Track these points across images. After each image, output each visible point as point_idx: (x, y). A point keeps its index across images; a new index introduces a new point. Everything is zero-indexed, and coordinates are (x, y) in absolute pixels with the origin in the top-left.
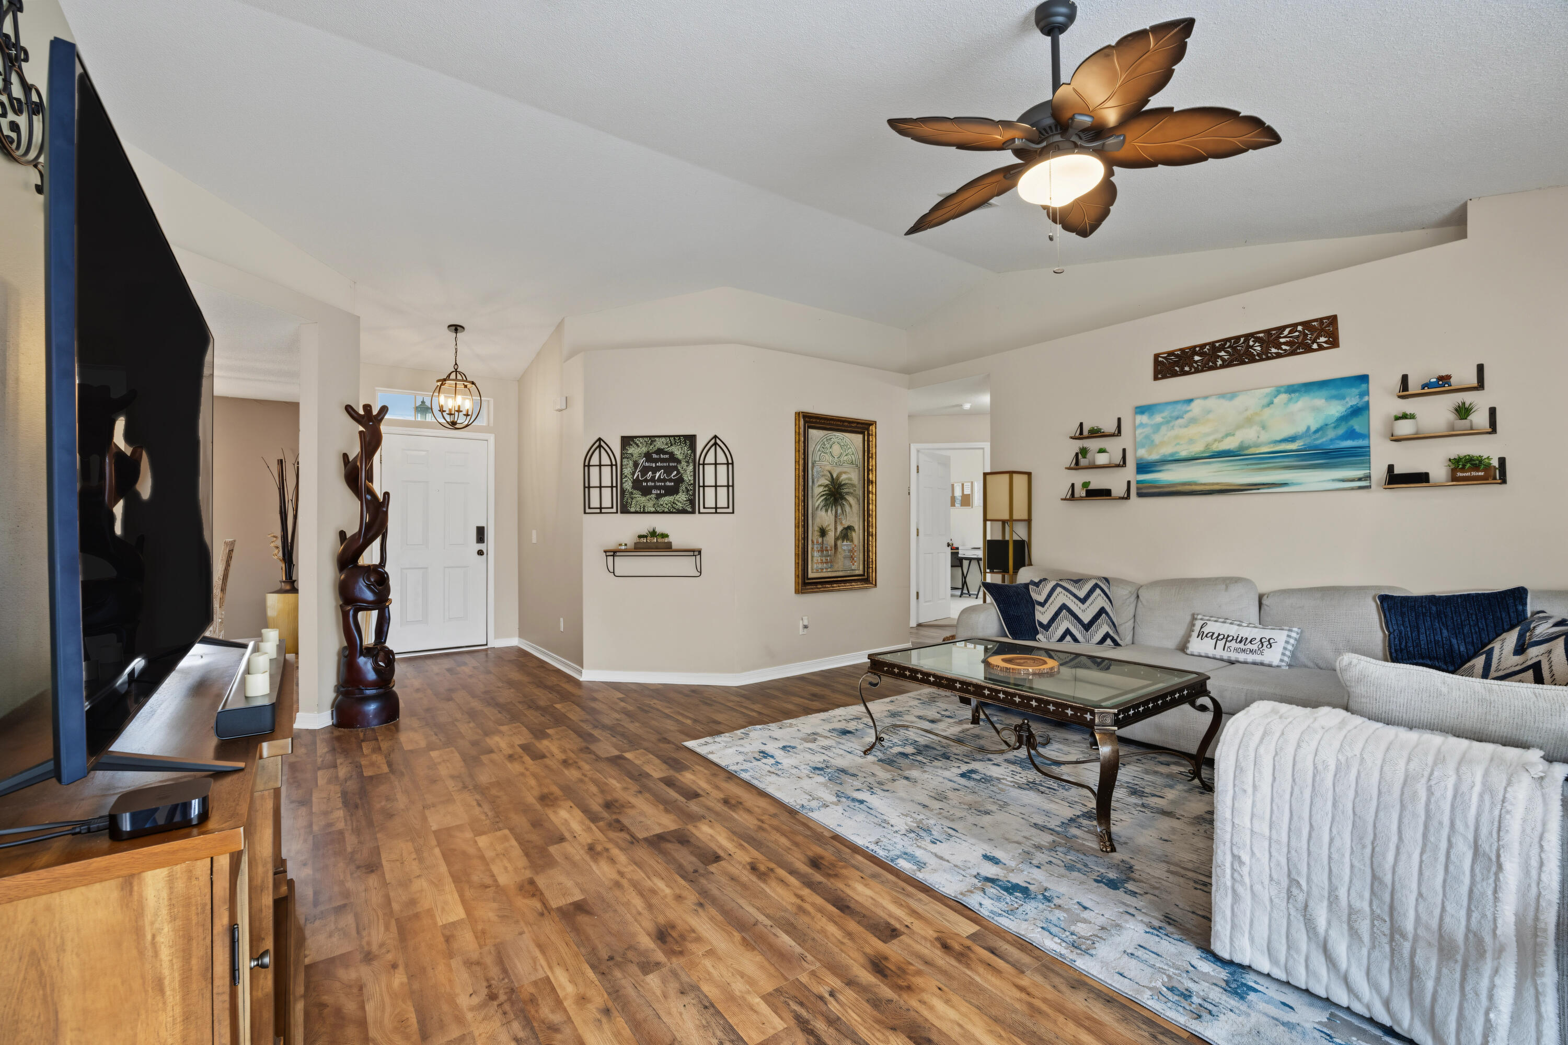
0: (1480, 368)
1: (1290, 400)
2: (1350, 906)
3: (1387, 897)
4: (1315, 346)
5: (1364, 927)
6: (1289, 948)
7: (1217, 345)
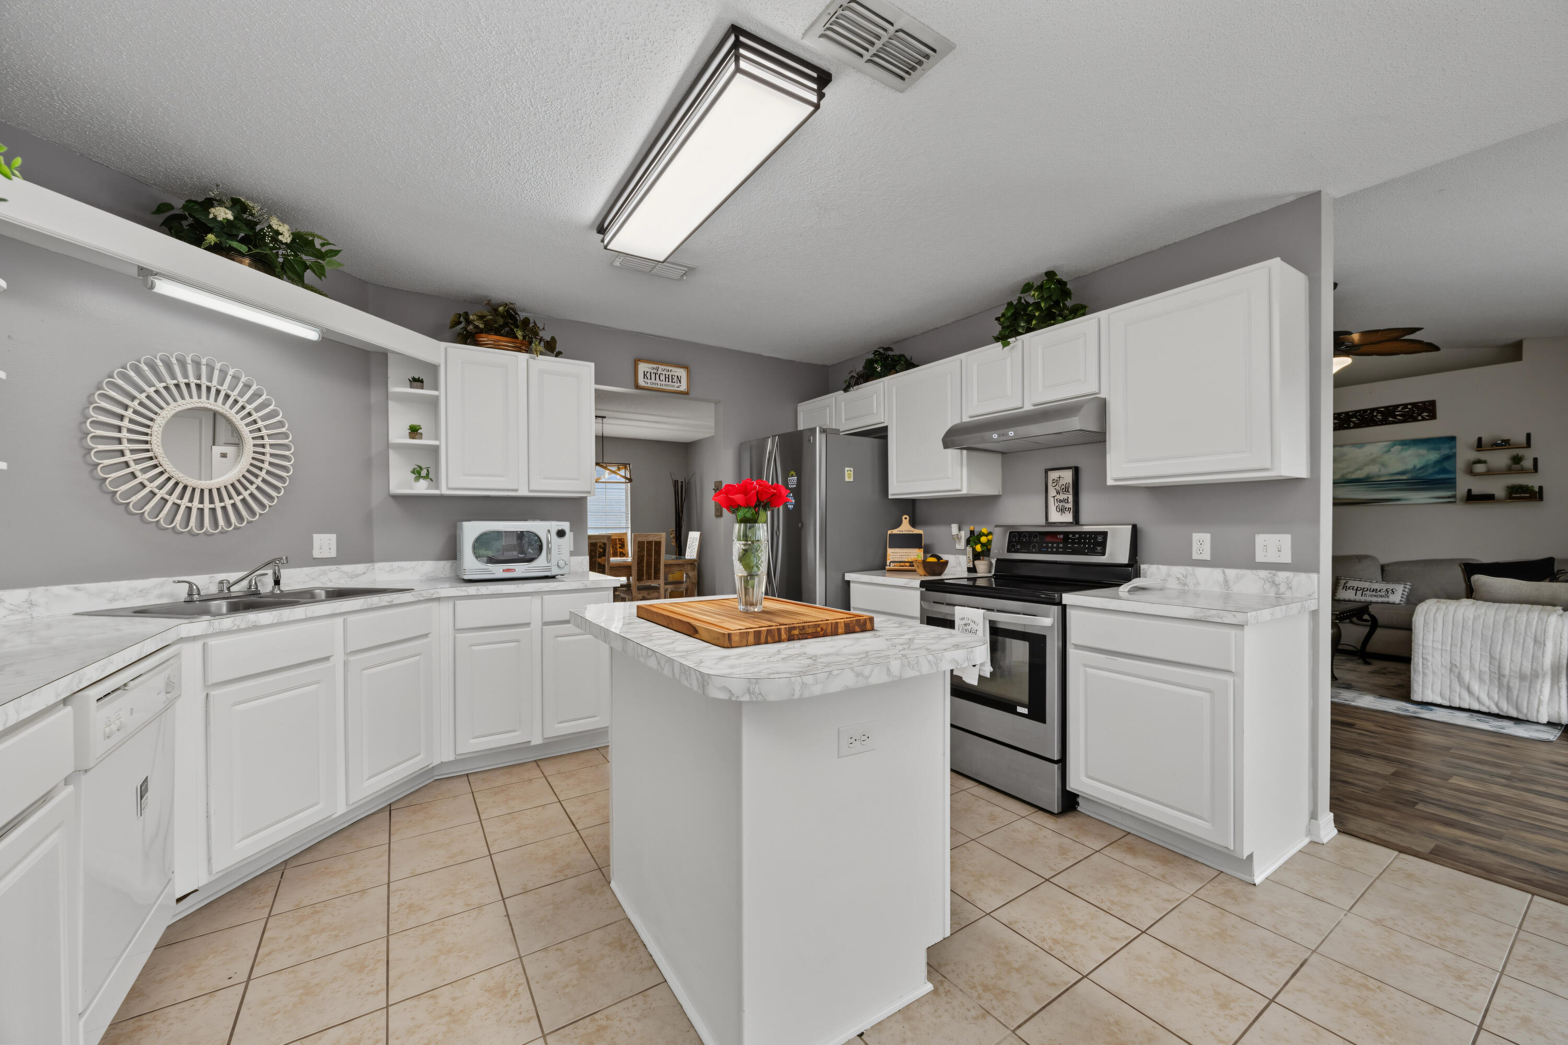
0: (1529, 436)
1: (1402, 449)
2: (1480, 671)
3: (1497, 664)
4: (1420, 418)
5: (1487, 677)
6: (1451, 691)
7: (1350, 413)
